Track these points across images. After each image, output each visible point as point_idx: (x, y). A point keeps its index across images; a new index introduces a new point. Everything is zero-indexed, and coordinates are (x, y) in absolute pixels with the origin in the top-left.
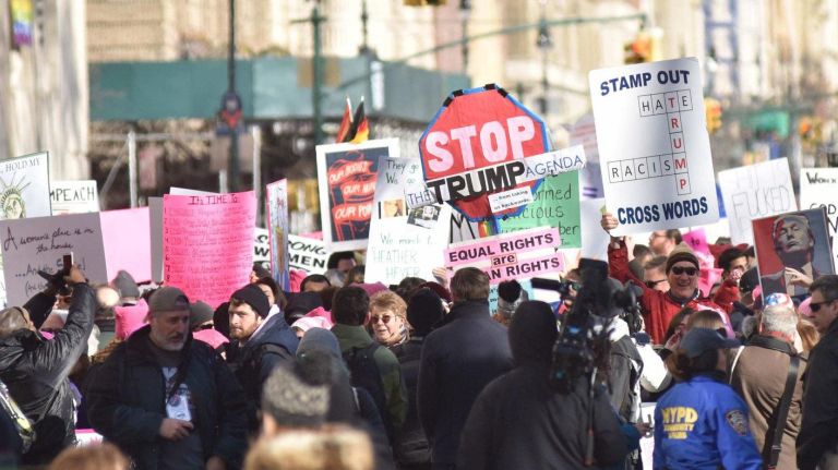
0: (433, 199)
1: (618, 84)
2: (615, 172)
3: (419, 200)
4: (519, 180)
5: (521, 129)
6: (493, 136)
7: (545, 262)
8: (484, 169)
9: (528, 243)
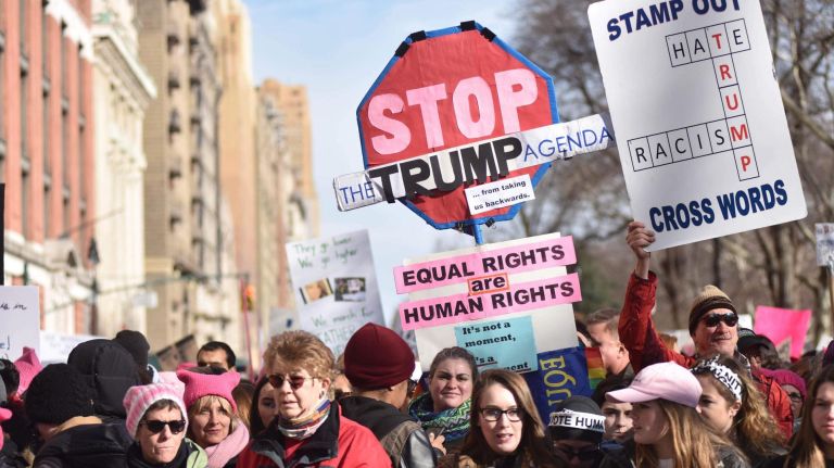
0: (378, 195)
1: (633, 21)
2: (640, 154)
3: (358, 196)
4: (512, 165)
5: (517, 88)
6: (472, 99)
7: (552, 288)
8: (458, 149)
9: (526, 258)
